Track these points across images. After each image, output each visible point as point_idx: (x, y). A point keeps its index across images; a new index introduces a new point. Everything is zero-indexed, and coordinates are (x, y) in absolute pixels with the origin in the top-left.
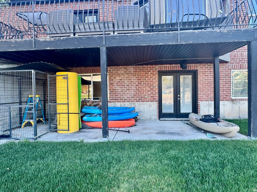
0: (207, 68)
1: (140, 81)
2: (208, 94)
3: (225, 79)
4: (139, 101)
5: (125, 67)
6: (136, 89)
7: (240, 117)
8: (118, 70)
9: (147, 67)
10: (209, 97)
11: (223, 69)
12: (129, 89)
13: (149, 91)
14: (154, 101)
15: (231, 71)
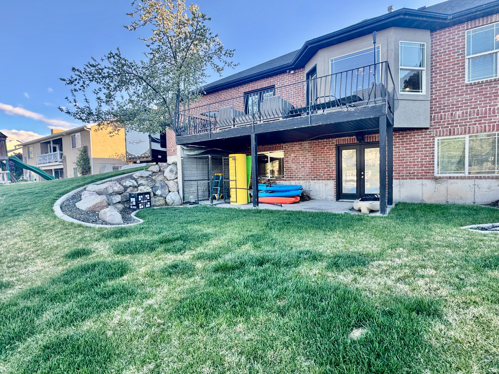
0: (398, 137)
1: (316, 158)
2: (399, 170)
3: (425, 151)
4: (314, 180)
5: (300, 143)
6: (311, 166)
7: (447, 202)
8: (293, 147)
9: (323, 142)
10: (401, 174)
11: (421, 137)
12: (304, 167)
13: (325, 168)
14: (330, 179)
15: (434, 139)
